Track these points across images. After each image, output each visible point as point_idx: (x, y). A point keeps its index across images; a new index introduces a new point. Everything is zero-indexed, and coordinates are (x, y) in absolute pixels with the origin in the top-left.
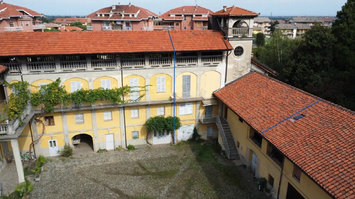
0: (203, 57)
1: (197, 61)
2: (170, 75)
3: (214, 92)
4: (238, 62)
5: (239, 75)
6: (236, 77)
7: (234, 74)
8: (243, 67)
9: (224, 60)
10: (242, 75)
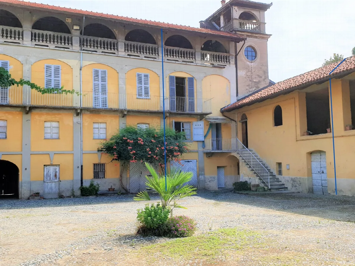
0: (202, 53)
1: (195, 58)
2: (156, 72)
3: (223, 108)
4: (252, 68)
5: (255, 88)
6: (251, 90)
7: (247, 86)
8: (258, 76)
9: (233, 61)
10: (259, 87)
